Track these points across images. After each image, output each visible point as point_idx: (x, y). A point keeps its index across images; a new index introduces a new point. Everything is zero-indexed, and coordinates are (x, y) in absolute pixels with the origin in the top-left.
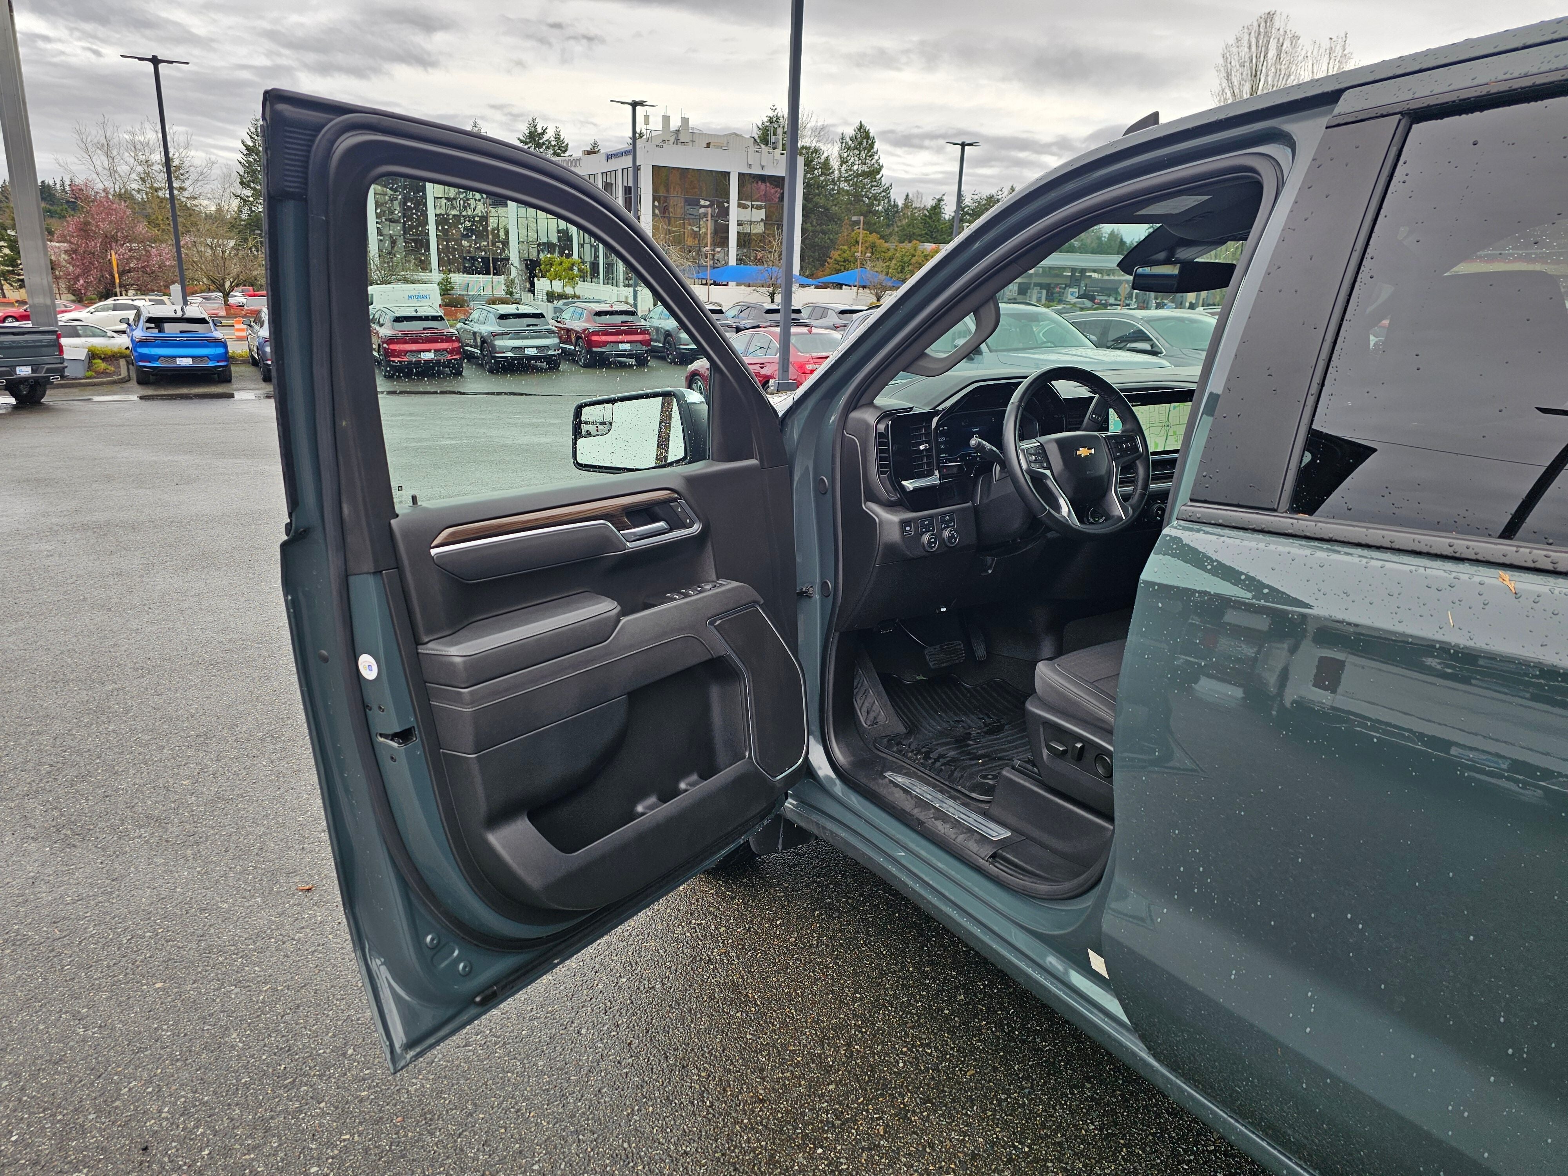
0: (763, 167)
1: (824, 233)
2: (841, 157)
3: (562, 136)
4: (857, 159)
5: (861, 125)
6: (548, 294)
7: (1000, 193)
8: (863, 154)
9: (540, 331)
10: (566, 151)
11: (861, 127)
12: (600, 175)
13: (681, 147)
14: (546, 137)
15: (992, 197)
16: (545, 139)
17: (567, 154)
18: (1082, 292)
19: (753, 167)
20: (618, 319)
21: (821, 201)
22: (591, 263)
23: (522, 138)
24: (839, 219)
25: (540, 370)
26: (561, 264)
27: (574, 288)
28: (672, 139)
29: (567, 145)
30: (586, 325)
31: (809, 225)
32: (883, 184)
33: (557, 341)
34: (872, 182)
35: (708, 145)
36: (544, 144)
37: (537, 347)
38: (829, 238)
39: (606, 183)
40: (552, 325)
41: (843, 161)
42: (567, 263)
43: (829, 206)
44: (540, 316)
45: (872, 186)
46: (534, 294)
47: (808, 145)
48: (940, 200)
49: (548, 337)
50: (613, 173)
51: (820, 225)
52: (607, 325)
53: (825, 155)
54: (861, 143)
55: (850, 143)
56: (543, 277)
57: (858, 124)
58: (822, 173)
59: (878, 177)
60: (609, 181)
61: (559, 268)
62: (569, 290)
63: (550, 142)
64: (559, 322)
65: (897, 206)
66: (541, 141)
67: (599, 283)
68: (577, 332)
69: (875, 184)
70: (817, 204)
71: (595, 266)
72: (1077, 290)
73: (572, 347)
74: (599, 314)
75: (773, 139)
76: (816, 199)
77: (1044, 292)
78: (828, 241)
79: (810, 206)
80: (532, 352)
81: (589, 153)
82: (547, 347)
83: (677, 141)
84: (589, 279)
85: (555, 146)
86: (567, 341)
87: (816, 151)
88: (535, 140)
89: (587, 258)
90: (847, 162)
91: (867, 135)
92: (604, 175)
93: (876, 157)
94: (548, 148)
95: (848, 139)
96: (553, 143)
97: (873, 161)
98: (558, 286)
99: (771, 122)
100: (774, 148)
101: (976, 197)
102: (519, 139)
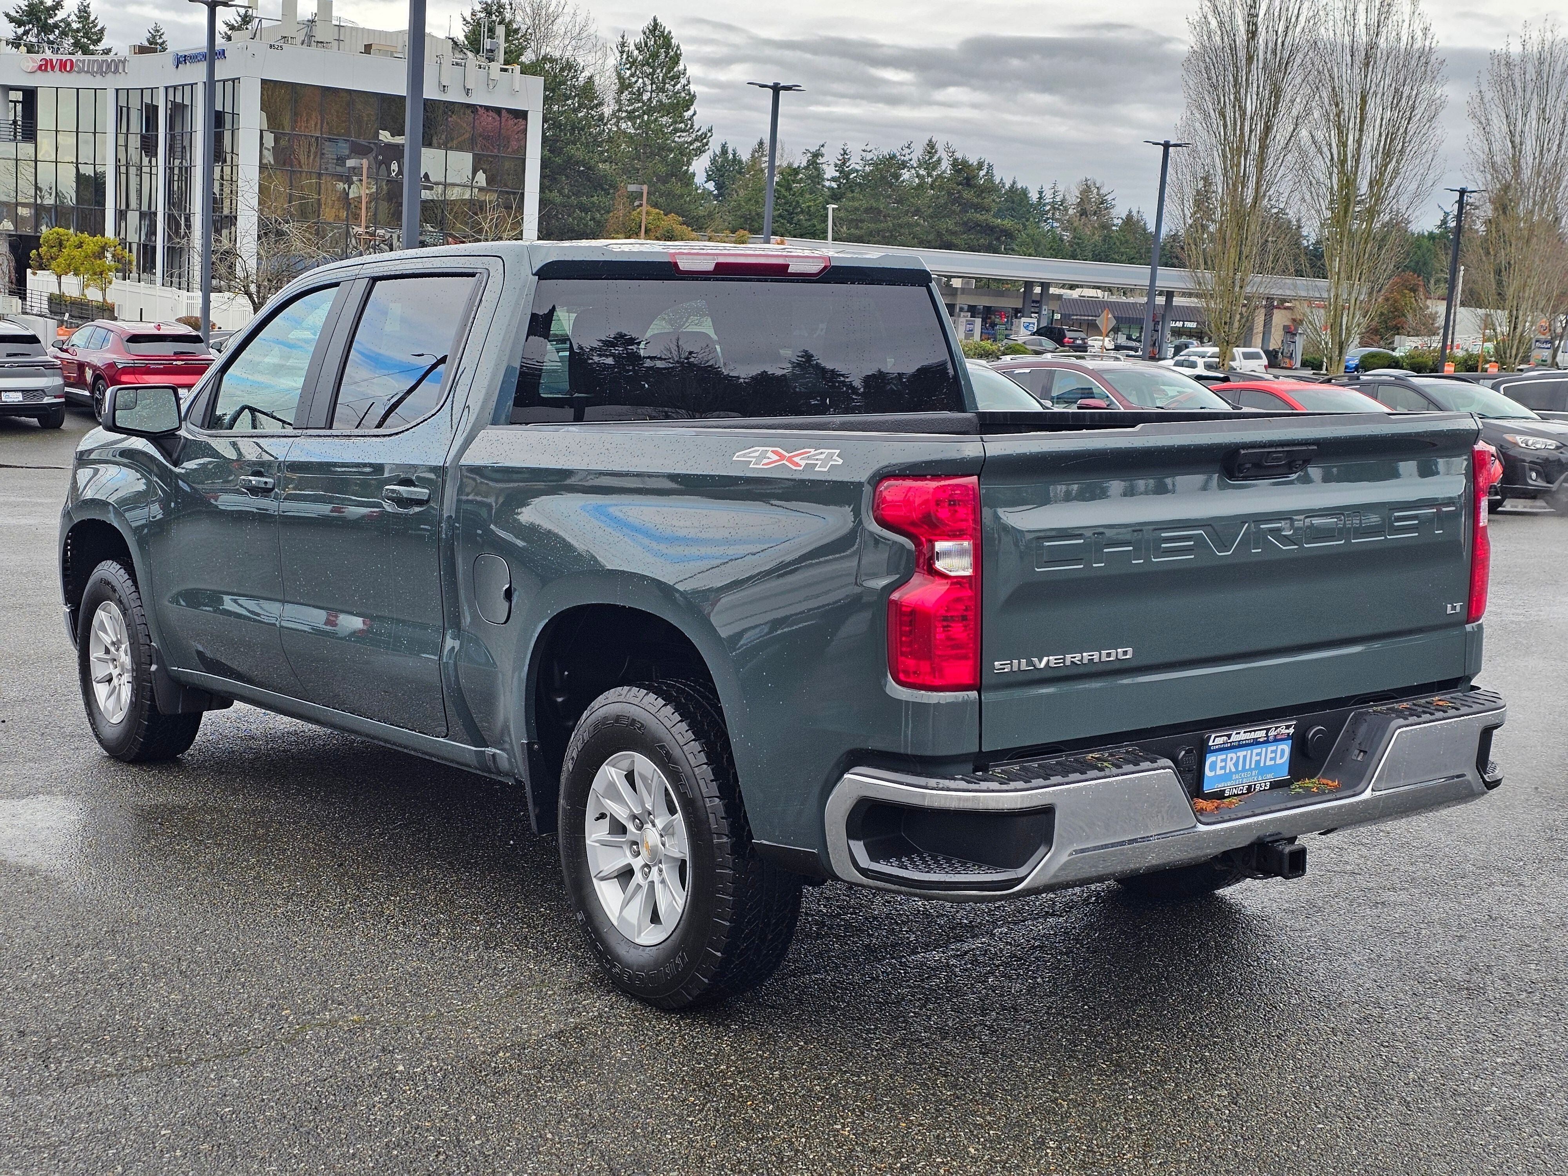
0: (468, 92)
1: (584, 209)
2: (620, 77)
3: (94, 12)
4: (648, 82)
5: (656, 24)
6: (51, 299)
7: (907, 151)
8: (660, 74)
9: (32, 365)
10: (99, 40)
11: (655, 28)
12: (162, 91)
13: (314, 50)
14: (60, 15)
15: (893, 157)
16: (58, 18)
17: (101, 46)
18: (1044, 324)
19: (450, 90)
20: (167, 349)
21: (577, 152)
22: (139, 245)
23: (14, 14)
24: (610, 186)
25: (27, 429)
26: (80, 245)
27: (104, 291)
28: (301, 36)
29: (102, 30)
30: (111, 357)
31: (555, 193)
32: (696, 127)
33: (59, 381)
34: (675, 122)
35: (368, 49)
36: (56, 26)
37: (23, 391)
38: (593, 219)
39: (174, 103)
40: (51, 354)
41: (624, 85)
42: (91, 243)
43: (592, 162)
44: (33, 340)
45: (676, 130)
46: (23, 298)
47: (557, 54)
48: (816, 155)
49: (44, 376)
50: (187, 89)
51: (577, 194)
52: (146, 357)
53: (586, 74)
54: (655, 56)
55: (636, 52)
56: (42, 267)
57: (648, 22)
58: (581, 106)
59: (687, 114)
60: (179, 100)
61: (76, 253)
62: (94, 295)
63: (68, 24)
64: (66, 351)
65: (740, 162)
66: (51, 21)
67: (153, 282)
68: (95, 368)
69: (682, 125)
70: (570, 158)
71: (148, 252)
72: (1035, 321)
73: (87, 393)
74: (135, 339)
75: (487, 43)
76: (571, 150)
77: (978, 321)
78: (591, 223)
79: (559, 161)
80: (16, 398)
81: (142, 50)
82: (42, 392)
83: (309, 39)
84: (134, 275)
85: (78, 30)
86: (80, 382)
87: (569, 66)
88: (39, 19)
89: (133, 237)
90: (630, 85)
91: (666, 41)
92: (171, 91)
93: (683, 81)
94: (64, 34)
95: (632, 47)
96: (75, 26)
97: (678, 87)
98: (71, 286)
99: (489, 13)
100: (491, 60)
101: (869, 156)
102: (7, 15)
